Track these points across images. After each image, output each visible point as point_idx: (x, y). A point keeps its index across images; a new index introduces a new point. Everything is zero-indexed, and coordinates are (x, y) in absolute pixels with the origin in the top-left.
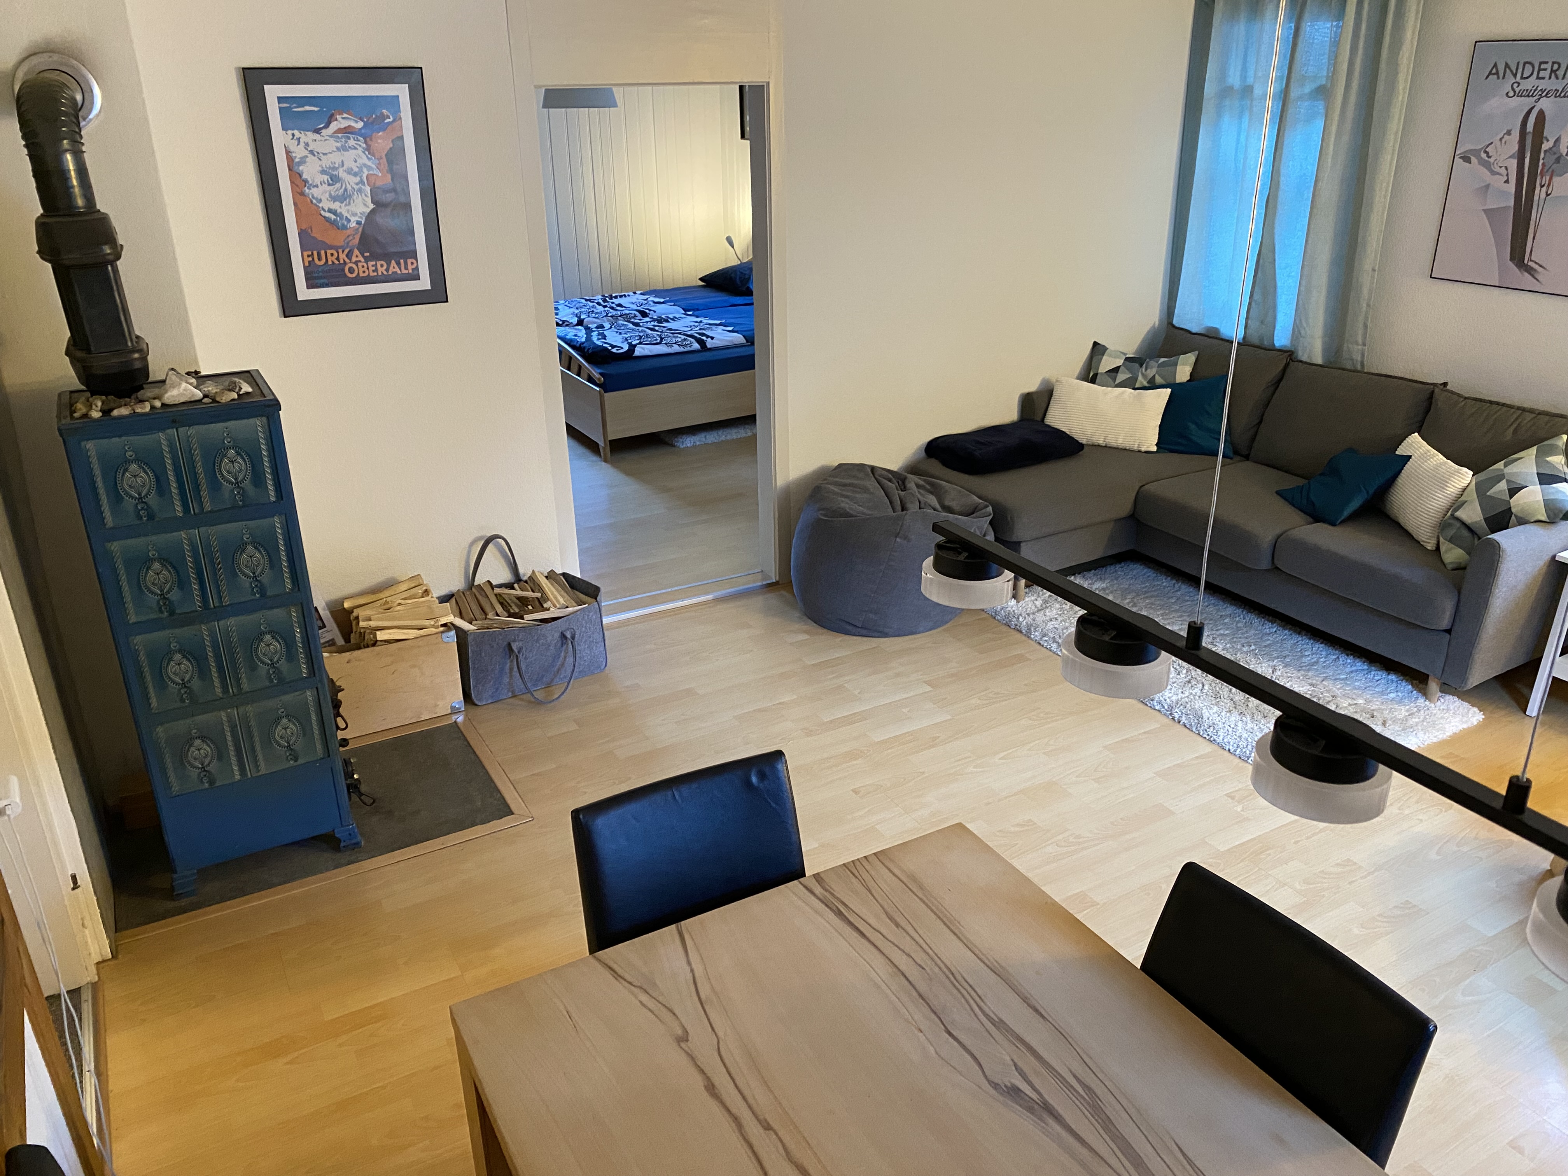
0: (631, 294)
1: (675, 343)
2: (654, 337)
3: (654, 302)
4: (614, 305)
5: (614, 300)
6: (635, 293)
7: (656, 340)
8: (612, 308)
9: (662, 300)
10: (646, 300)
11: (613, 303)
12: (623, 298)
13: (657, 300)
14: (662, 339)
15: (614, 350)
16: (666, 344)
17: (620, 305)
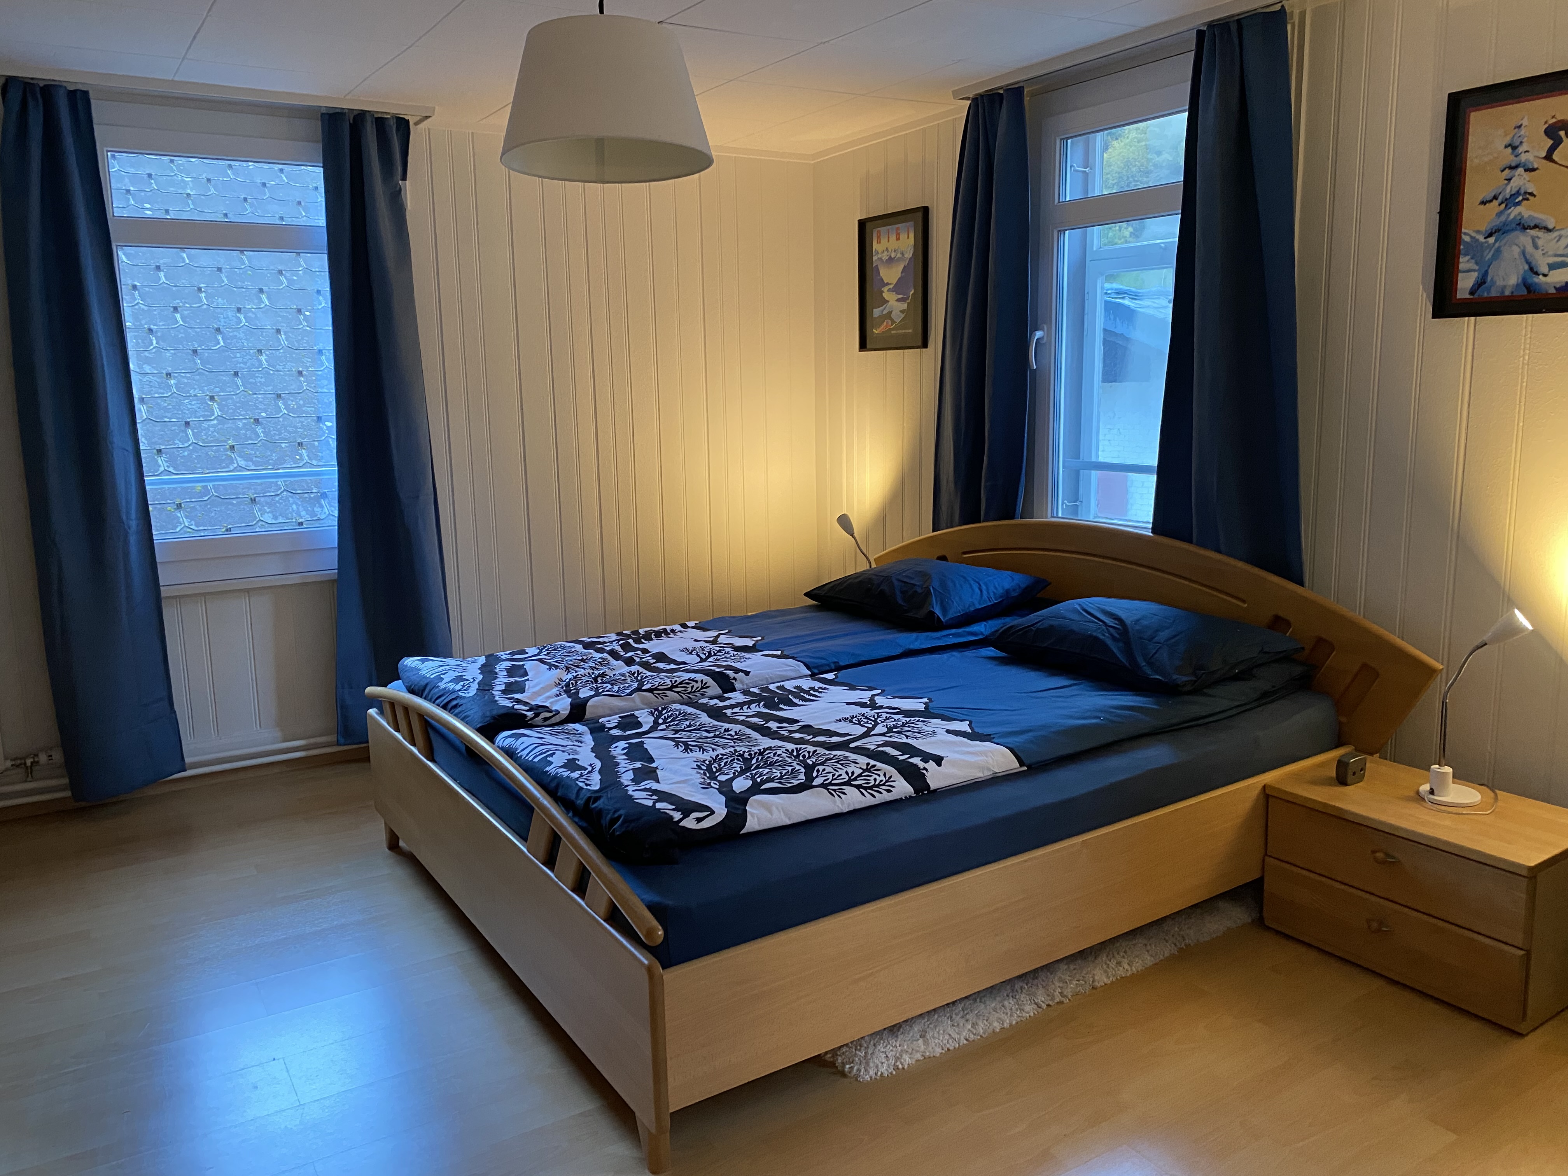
0: (677, 627)
1: (848, 783)
2: (784, 764)
3: (738, 649)
4: (647, 658)
5: (646, 645)
6: (684, 626)
7: (794, 773)
8: (646, 665)
9: (749, 643)
10: (714, 642)
11: (645, 651)
12: (664, 639)
13: (739, 642)
14: (809, 769)
15: (689, 823)
16: (823, 786)
17: (661, 657)
